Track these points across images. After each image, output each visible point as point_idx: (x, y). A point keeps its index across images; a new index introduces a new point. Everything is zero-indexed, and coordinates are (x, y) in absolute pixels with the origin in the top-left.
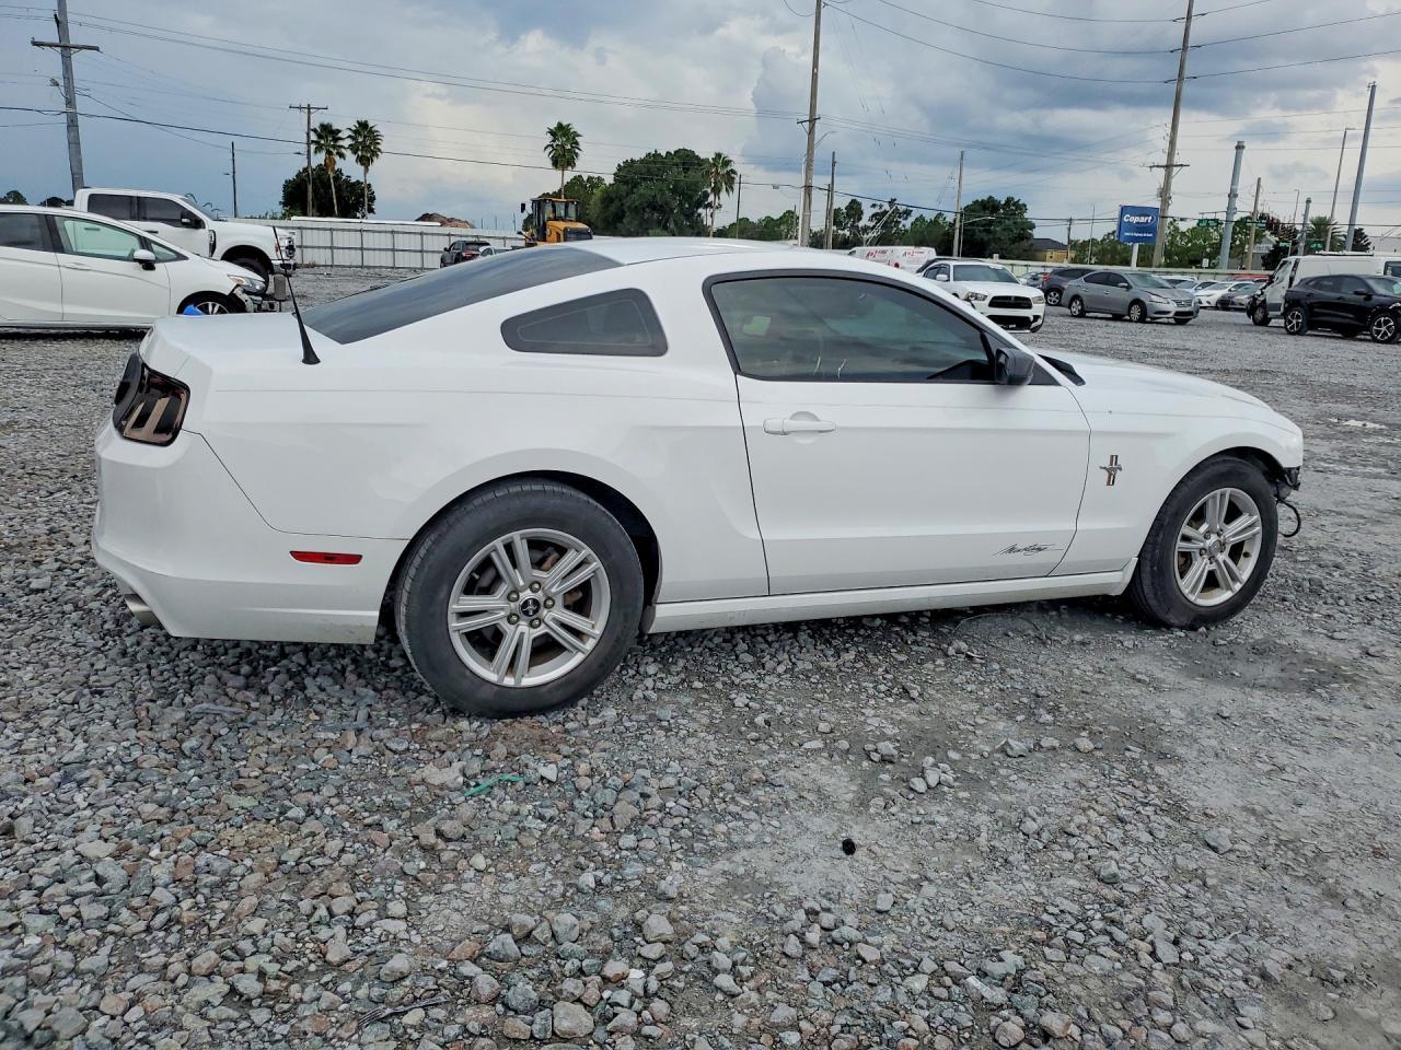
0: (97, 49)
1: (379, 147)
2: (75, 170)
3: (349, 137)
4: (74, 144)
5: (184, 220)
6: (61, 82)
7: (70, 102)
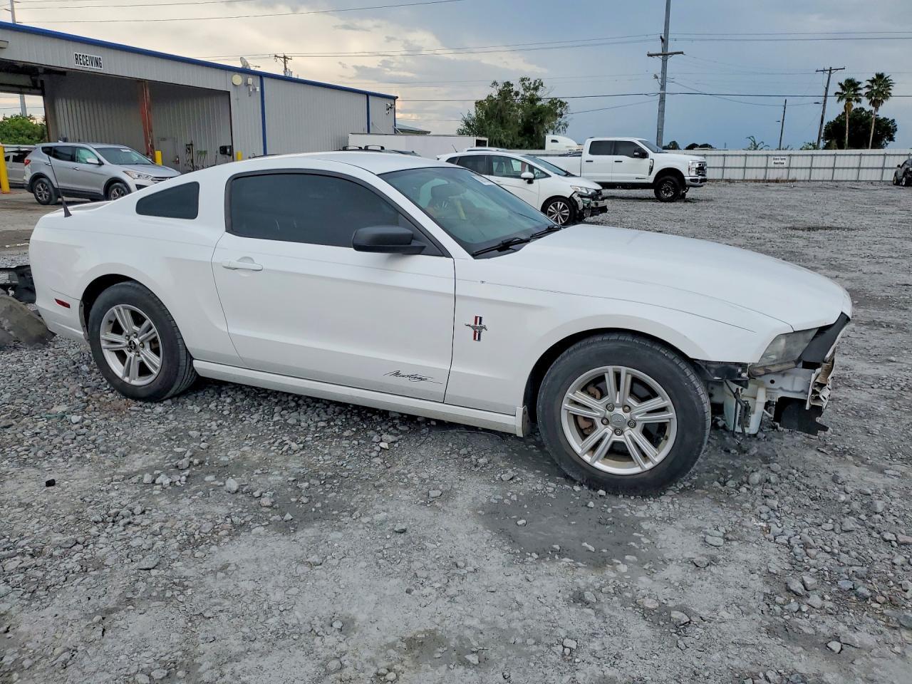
0: (682, 53)
1: (890, 91)
2: (660, 127)
3: (867, 86)
4: (662, 111)
5: (636, 154)
6: (660, 76)
7: (663, 87)
